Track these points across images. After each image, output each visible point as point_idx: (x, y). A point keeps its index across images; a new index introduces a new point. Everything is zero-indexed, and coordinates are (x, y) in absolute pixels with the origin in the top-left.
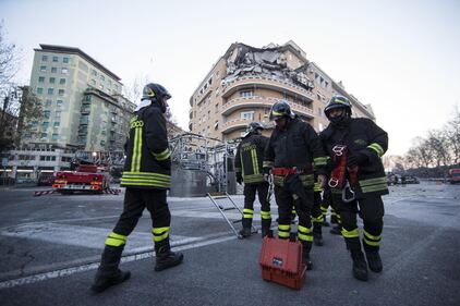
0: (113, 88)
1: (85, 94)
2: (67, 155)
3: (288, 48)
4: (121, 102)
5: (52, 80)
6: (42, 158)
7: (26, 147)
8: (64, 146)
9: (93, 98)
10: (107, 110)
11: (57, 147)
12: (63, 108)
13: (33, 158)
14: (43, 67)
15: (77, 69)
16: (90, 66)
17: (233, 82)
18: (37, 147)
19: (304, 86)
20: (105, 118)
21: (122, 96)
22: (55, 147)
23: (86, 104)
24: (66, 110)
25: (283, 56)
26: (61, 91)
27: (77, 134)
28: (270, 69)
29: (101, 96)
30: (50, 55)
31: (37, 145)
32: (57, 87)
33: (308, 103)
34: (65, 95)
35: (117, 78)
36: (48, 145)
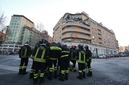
0: (32, 26)
1: (24, 28)
2: (17, 45)
3: (82, 14)
4: (34, 30)
5: (15, 24)
6: (10, 46)
7: (6, 43)
8: (16, 43)
9: (26, 29)
10: (29, 32)
11: (15, 43)
12: (17, 32)
13: (7, 46)
14: (13, 21)
15: (22, 21)
16: (26, 20)
17: (65, 24)
18: (9, 43)
19: (87, 25)
20: (28, 34)
21: (34, 28)
22: (14, 43)
23: (24, 30)
24: (18, 32)
25: (81, 16)
26: (17, 27)
27: (20, 39)
28: (76, 20)
29: (28, 28)
30: (15, 17)
31: (9, 42)
32: (16, 26)
33: (89, 30)
34: (18, 28)
35: (33, 23)
36: (12, 42)
